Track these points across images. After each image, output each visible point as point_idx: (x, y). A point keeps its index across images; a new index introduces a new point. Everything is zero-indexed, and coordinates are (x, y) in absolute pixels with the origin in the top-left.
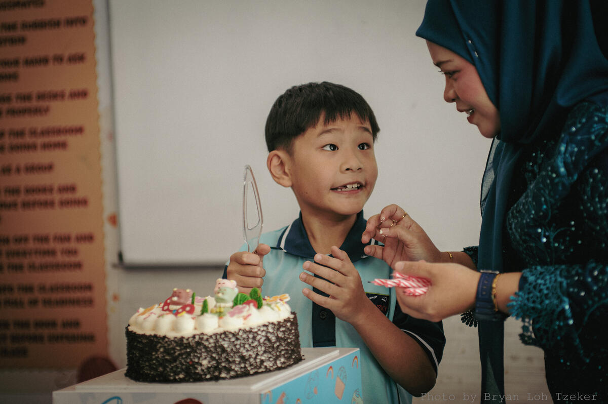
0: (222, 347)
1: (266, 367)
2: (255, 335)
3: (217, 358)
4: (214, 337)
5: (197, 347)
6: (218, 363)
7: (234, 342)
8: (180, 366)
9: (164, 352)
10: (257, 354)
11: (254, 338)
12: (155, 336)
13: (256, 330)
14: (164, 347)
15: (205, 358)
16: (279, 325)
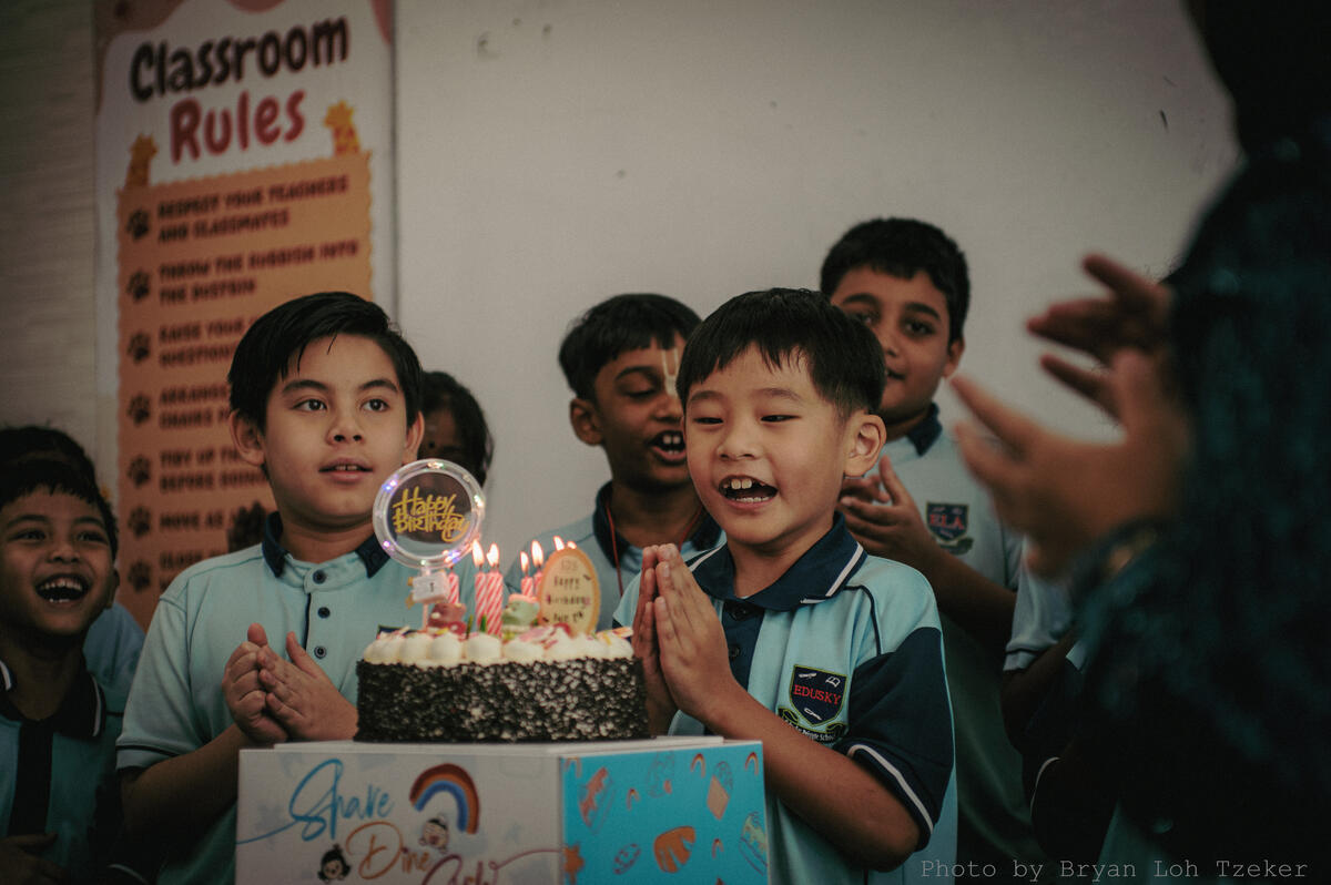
0: (504, 687)
1: (579, 732)
2: (563, 674)
3: (496, 706)
4: (492, 670)
5: (463, 684)
6: (499, 715)
7: (525, 681)
8: (435, 714)
9: (413, 691)
10: (565, 709)
11: (560, 680)
12: (399, 665)
13: (563, 666)
14: (412, 684)
15: (477, 706)
16: (604, 666)
